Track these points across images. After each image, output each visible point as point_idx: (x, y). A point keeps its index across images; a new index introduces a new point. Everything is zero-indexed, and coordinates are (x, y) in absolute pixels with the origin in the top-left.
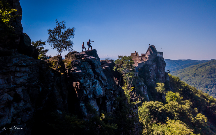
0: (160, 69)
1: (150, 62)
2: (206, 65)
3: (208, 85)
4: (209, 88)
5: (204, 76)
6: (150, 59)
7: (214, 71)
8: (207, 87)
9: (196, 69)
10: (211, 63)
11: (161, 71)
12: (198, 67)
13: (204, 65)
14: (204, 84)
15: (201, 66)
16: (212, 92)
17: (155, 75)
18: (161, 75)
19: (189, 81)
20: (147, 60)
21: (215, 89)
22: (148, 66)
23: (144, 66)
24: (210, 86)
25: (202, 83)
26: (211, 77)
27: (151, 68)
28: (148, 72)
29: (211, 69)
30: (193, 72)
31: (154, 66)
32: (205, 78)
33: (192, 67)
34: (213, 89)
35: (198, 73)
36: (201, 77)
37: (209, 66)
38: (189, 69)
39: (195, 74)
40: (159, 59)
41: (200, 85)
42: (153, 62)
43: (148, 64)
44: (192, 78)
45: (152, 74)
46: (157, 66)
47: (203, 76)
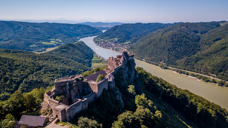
0: (131, 71)
1: (123, 66)
2: (170, 30)
3: (170, 48)
4: (171, 51)
5: (168, 41)
6: (124, 64)
7: (175, 36)
8: (169, 51)
9: (162, 34)
10: (174, 28)
11: (132, 72)
12: (163, 32)
13: (168, 30)
14: (167, 48)
15: (166, 31)
16: (172, 55)
17: (128, 76)
18: (132, 75)
19: (156, 45)
20: (122, 65)
21: (175, 52)
22: (122, 70)
23: (119, 70)
24: (172, 50)
25: (166, 47)
26: (173, 42)
27: (125, 71)
28: (122, 75)
29: (173, 34)
30: (159, 37)
31: (127, 69)
32: (168, 42)
33: (159, 32)
34: (173, 52)
35: (163, 38)
36: (165, 41)
37: (172, 31)
38: (157, 34)
39: (161, 39)
40: (131, 62)
41: (164, 49)
42: (126, 66)
43: (122, 68)
44: (158, 43)
45: (125, 76)
46: (129, 69)
47: (166, 41)
